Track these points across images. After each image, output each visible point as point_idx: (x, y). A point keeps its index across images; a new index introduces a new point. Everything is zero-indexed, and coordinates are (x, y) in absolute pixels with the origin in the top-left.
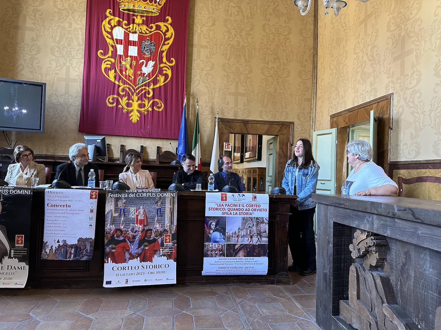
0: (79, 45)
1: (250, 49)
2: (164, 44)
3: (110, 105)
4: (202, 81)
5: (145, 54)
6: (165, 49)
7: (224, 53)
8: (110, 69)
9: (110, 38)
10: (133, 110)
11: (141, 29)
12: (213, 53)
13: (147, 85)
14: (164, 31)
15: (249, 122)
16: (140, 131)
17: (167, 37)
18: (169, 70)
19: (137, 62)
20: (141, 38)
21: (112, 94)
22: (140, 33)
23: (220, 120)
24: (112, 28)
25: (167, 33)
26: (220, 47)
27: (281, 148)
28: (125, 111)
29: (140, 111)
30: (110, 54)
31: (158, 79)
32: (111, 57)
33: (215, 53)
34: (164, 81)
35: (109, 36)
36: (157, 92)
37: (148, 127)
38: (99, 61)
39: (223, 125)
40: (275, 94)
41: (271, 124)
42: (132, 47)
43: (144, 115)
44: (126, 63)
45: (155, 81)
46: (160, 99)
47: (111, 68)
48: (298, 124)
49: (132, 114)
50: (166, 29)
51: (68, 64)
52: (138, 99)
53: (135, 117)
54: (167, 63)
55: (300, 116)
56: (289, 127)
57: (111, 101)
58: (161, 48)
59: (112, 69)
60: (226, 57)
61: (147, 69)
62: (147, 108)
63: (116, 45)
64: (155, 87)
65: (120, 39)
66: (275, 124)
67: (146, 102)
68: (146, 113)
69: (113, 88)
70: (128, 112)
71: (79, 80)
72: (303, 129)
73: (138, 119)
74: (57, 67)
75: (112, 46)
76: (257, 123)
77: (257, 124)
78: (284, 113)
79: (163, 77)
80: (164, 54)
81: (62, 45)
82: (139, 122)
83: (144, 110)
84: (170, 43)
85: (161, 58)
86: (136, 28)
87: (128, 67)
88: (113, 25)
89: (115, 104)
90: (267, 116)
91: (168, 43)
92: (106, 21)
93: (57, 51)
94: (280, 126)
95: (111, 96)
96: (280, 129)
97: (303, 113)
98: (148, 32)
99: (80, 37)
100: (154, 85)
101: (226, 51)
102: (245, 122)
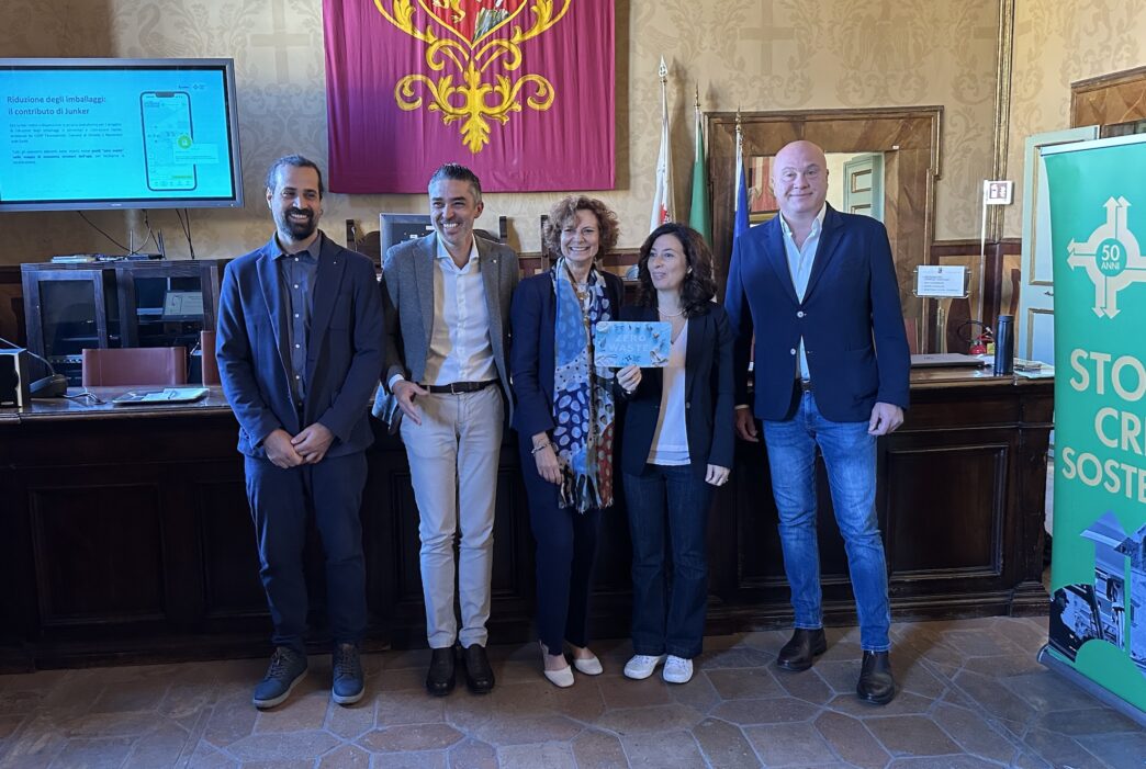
3: (407, 107)
13: (505, 33)
15: (808, 118)
16: (494, 175)
21: (407, 71)
23: (722, 121)
27: (904, 190)
28: (447, 119)
29: (490, 115)
31: (535, 13)
34: (553, 17)
36: (534, 52)
37: (515, 162)
39: (730, 133)
40: (884, 23)
41: (873, 119)
43: (502, 127)
45: (527, 20)
46: (542, 73)
48: (955, 111)
49: (467, 126)
52: (483, 81)
53: (476, 135)
55: (962, 87)
56: (928, 121)
57: (408, 93)
62: (509, 103)
64: (528, 37)
66: (885, 116)
67: (504, 86)
68: (505, 121)
69: (409, 54)
70: (458, 123)
71: (312, 36)
72: (971, 126)
73: (486, 141)
76: (832, 117)
77: (831, 120)
78: (913, 79)
79: (550, 4)
82: (490, 150)
83: (501, 113)
89: (420, 102)
90: (860, 93)
94: (901, 120)
95: (407, 77)
96: (902, 131)
97: (973, 77)
100: (523, 32)
102: (795, 119)
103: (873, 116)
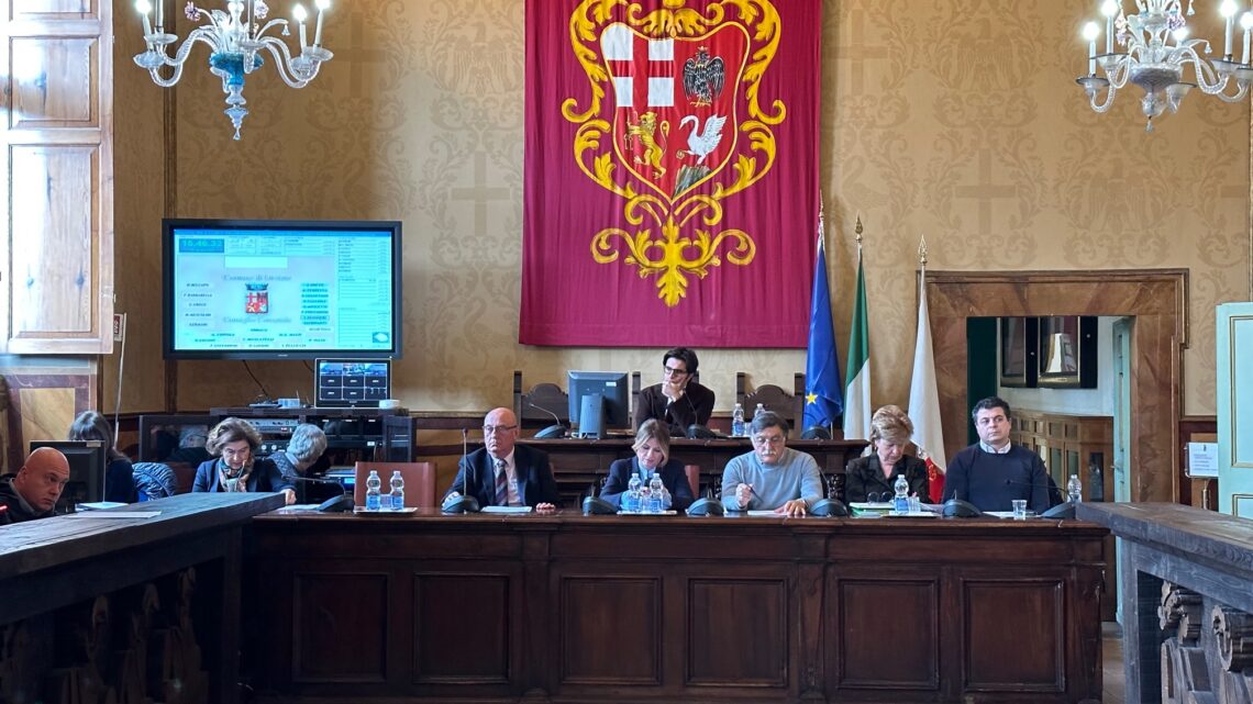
0: (508, 88)
1: (1026, 41)
2: (751, 61)
3: (602, 260)
4: (872, 161)
5: (696, 100)
6: (755, 75)
7: (938, 67)
8: (599, 153)
9: (594, 62)
10: (667, 269)
11: (681, 22)
12: (905, 67)
13: (706, 189)
14: (749, 21)
15: (1030, 279)
16: (690, 329)
17: (758, 37)
18: (769, 136)
19: (674, 122)
20: (683, 50)
21: (605, 224)
22: (678, 34)
23: (934, 279)
24: (598, 31)
25: (759, 27)
26: (926, 47)
27: (1145, 359)
28: (643, 273)
29: (688, 269)
30: (596, 108)
31: (738, 170)
32: (601, 117)
33: (909, 68)
34: (756, 174)
35: (592, 55)
36: (735, 212)
37: (713, 317)
38: (568, 132)
39: (945, 292)
40: (1117, 181)
41: (1106, 282)
42: (658, 80)
43: (700, 281)
44: (643, 131)
45: (729, 177)
46: (743, 229)
47: (600, 149)
48: (1202, 274)
49: (663, 280)
50: (754, 12)
51: (481, 148)
52: (682, 235)
53: (673, 289)
54: (764, 118)
55: (1209, 248)
56: (1171, 285)
57: (604, 246)
58: (744, 74)
59: (606, 152)
60: (947, 79)
61: (703, 144)
62: (708, 257)
63: (613, 78)
64: (730, 192)
65: (624, 59)
66: (1120, 278)
67: (703, 240)
68: (704, 275)
69: (607, 210)
70: (654, 277)
71: (512, 190)
72: (1223, 290)
73: (683, 295)
74: (450, 158)
75: (602, 84)
76: (1060, 279)
77: (1057, 282)
78: (1151, 240)
79: (752, 161)
80: (753, 92)
81: (461, 94)
82: (686, 303)
83: (699, 267)
84: (770, 56)
85: (744, 104)
86: (666, 22)
87: (649, 140)
88: (600, 20)
89: (615, 256)
90: (1091, 255)
91: (764, 58)
92: (580, 11)
93: (450, 112)
94: (1139, 284)
95: (605, 231)
96: (1140, 294)
97: (1222, 239)
98: (702, 29)
99: (510, 64)
100: (725, 188)
101: (944, 59)
102: (1017, 280)
103: (1105, 278)
